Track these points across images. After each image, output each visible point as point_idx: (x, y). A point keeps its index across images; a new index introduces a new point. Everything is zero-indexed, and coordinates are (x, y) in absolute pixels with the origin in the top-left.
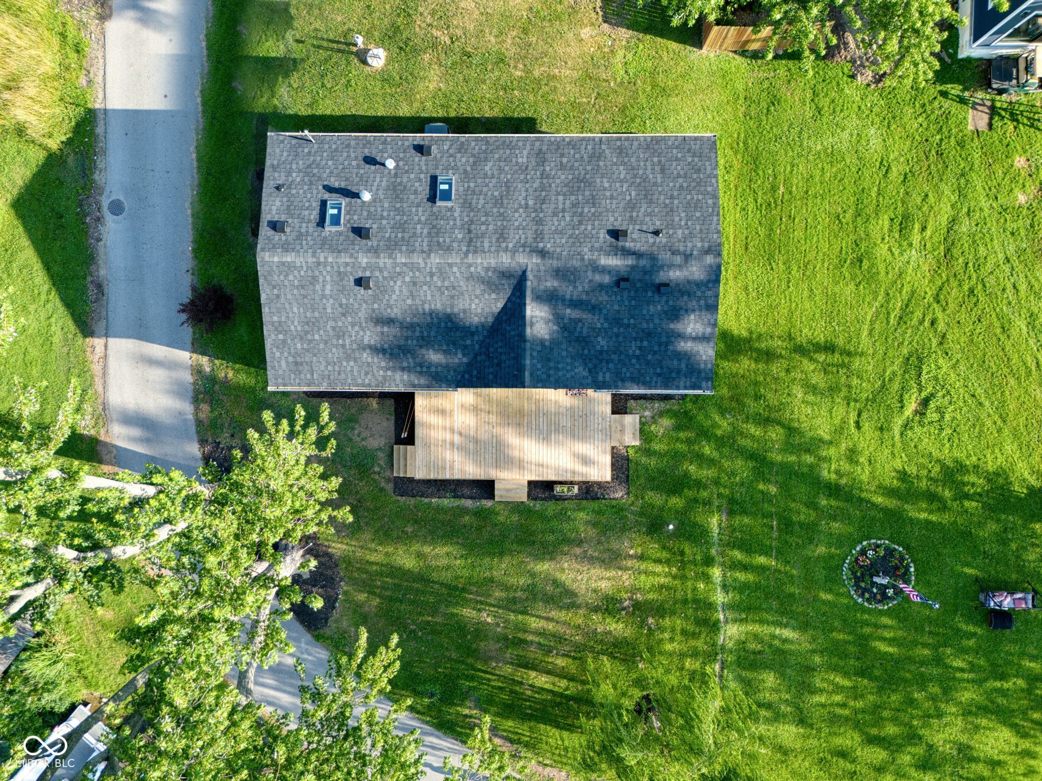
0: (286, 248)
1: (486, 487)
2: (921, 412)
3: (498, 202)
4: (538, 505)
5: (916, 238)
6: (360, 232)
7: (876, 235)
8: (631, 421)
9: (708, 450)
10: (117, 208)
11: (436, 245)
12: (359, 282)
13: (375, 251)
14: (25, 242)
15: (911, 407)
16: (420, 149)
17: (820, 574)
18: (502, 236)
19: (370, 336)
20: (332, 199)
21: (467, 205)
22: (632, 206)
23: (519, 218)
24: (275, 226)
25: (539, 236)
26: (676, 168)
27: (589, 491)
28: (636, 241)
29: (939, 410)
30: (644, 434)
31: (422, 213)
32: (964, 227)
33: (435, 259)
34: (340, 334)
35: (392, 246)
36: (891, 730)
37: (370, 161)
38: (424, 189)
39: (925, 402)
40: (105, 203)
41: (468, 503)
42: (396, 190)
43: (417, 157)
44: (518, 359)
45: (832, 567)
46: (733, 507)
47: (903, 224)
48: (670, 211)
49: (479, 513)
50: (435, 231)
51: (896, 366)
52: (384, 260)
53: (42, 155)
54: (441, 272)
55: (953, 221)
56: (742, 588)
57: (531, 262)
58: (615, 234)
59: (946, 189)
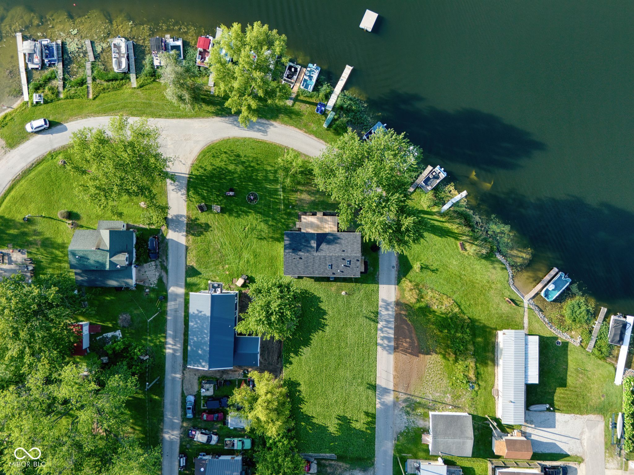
0: (356, 257)
1: (325, 214)
2: (245, 227)
3: (321, 264)
4: (315, 211)
5: (246, 259)
6: (344, 259)
7: (253, 261)
8: (298, 226)
9: (283, 221)
10: (393, 267)
11: (331, 257)
12: (344, 251)
13: (341, 256)
14: (410, 261)
15: (247, 229)
16: (334, 274)
17: (263, 198)
18: (320, 258)
19: (343, 242)
20: (348, 265)
21: (326, 264)
22: (298, 263)
23: (317, 261)
24: (358, 260)
25: (314, 258)
26: (291, 270)
27: (305, 214)
28: (298, 257)
29: (242, 228)
30: (295, 224)
31: (333, 262)
32: (237, 261)
33: (331, 255)
34: (348, 242)
35: (338, 257)
36: (250, 169)
37: (342, 272)
38: (333, 267)
39: (244, 229)
40: (395, 268)
41: (328, 211)
42: (338, 267)
43: (334, 272)
44: (317, 238)
45: (261, 199)
46: (279, 210)
47: (248, 262)
48: (292, 262)
49: (326, 209)
50: (331, 259)
51: (249, 236)
52: (340, 254)
53: (407, 277)
54: (330, 252)
55: (239, 262)
56: (277, 195)
57: (315, 254)
58: (301, 258)
59: (241, 268)
